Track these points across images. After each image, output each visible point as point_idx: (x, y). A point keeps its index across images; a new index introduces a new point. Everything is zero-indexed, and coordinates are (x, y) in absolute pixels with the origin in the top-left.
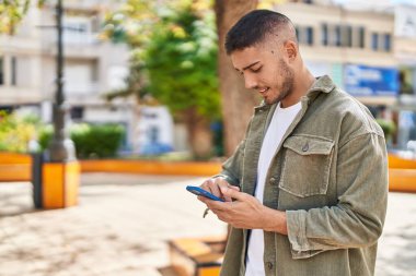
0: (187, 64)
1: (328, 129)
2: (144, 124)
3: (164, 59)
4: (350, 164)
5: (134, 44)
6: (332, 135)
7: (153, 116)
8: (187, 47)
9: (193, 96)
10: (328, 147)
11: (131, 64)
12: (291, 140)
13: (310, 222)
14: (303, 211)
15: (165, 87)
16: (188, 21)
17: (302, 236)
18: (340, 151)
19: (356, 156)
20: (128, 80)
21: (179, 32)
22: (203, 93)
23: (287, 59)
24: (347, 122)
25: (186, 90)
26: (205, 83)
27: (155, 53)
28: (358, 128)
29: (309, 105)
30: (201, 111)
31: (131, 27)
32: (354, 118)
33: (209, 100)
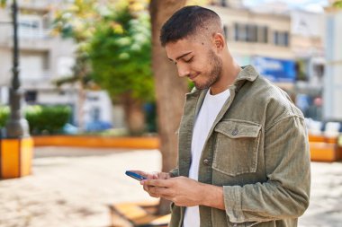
0: (124, 55)
1: (255, 114)
2: (88, 106)
3: (104, 51)
4: (277, 145)
5: (79, 39)
6: (259, 119)
7: (96, 99)
8: (124, 41)
9: (129, 82)
10: (255, 131)
11: (77, 55)
12: (222, 125)
13: (245, 197)
14: (238, 187)
15: (106, 74)
16: (125, 19)
17: (238, 209)
18: (267, 134)
19: (282, 138)
20: (74, 69)
21: (118, 29)
22: (138, 79)
23: (215, 50)
24: (272, 107)
25: (123, 77)
26: (139, 71)
27: (97, 46)
28: (282, 113)
29: (236, 93)
30: (135, 94)
31: (77, 24)
32: (278, 104)
33: (142, 86)
